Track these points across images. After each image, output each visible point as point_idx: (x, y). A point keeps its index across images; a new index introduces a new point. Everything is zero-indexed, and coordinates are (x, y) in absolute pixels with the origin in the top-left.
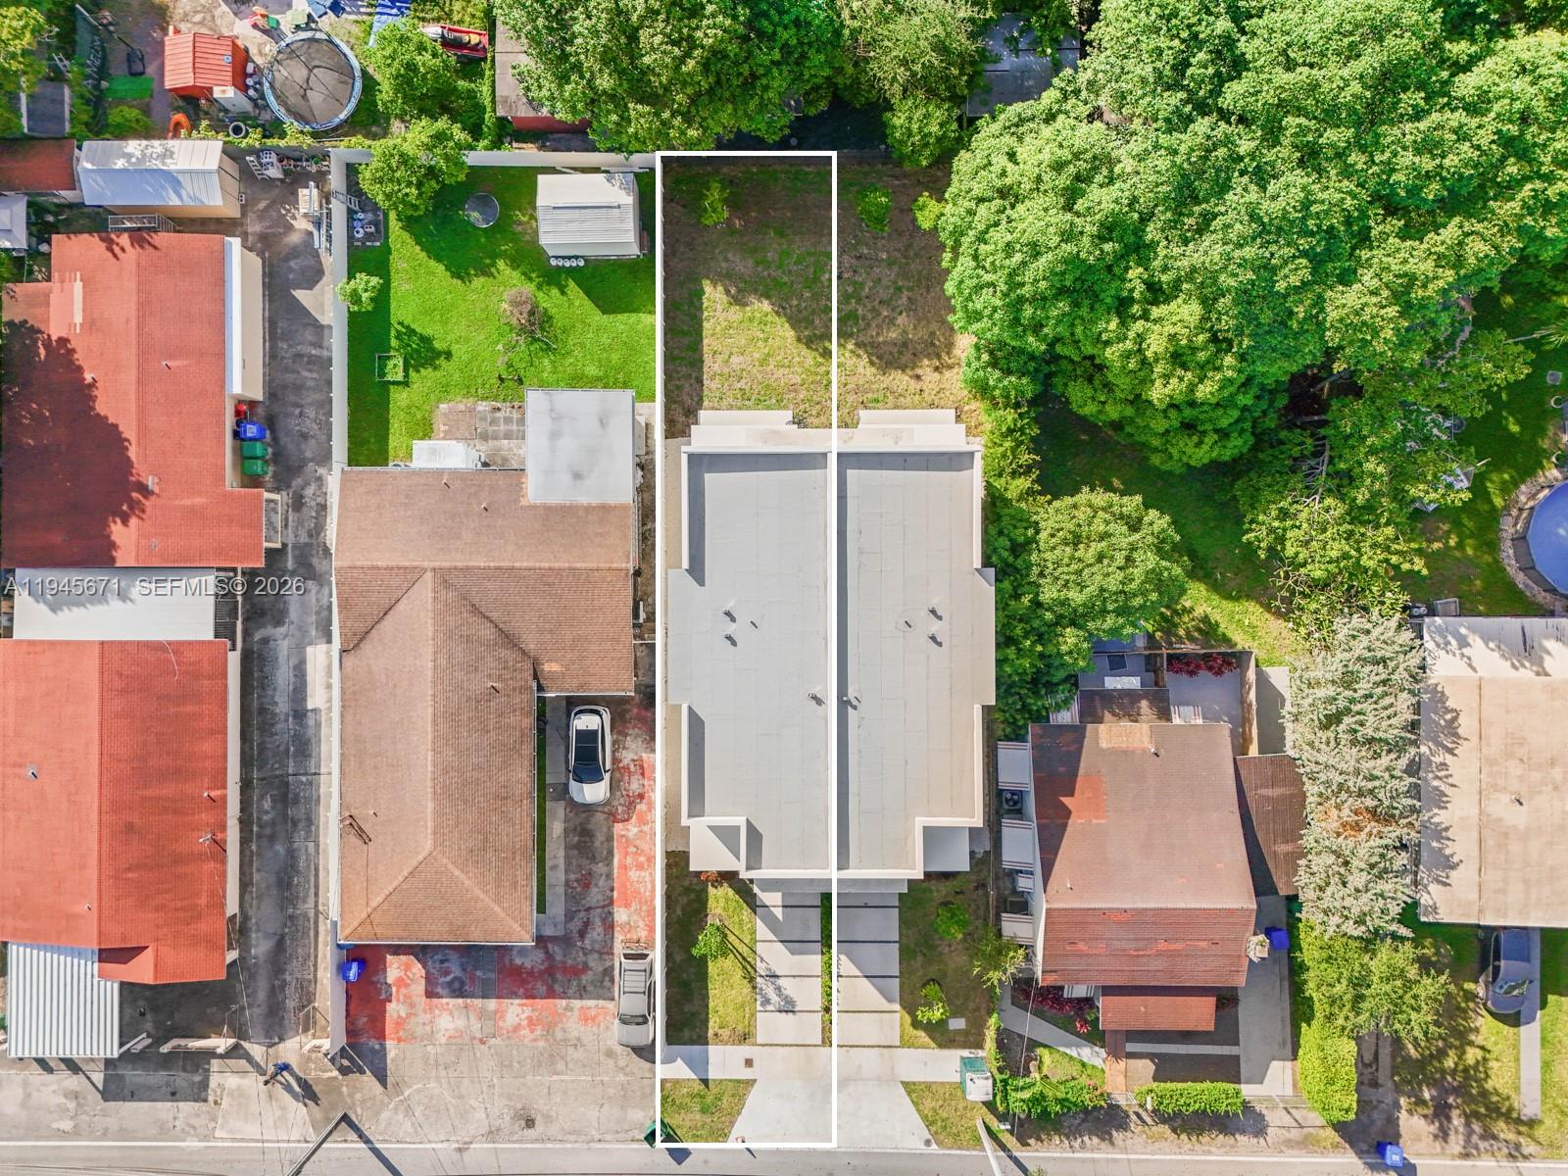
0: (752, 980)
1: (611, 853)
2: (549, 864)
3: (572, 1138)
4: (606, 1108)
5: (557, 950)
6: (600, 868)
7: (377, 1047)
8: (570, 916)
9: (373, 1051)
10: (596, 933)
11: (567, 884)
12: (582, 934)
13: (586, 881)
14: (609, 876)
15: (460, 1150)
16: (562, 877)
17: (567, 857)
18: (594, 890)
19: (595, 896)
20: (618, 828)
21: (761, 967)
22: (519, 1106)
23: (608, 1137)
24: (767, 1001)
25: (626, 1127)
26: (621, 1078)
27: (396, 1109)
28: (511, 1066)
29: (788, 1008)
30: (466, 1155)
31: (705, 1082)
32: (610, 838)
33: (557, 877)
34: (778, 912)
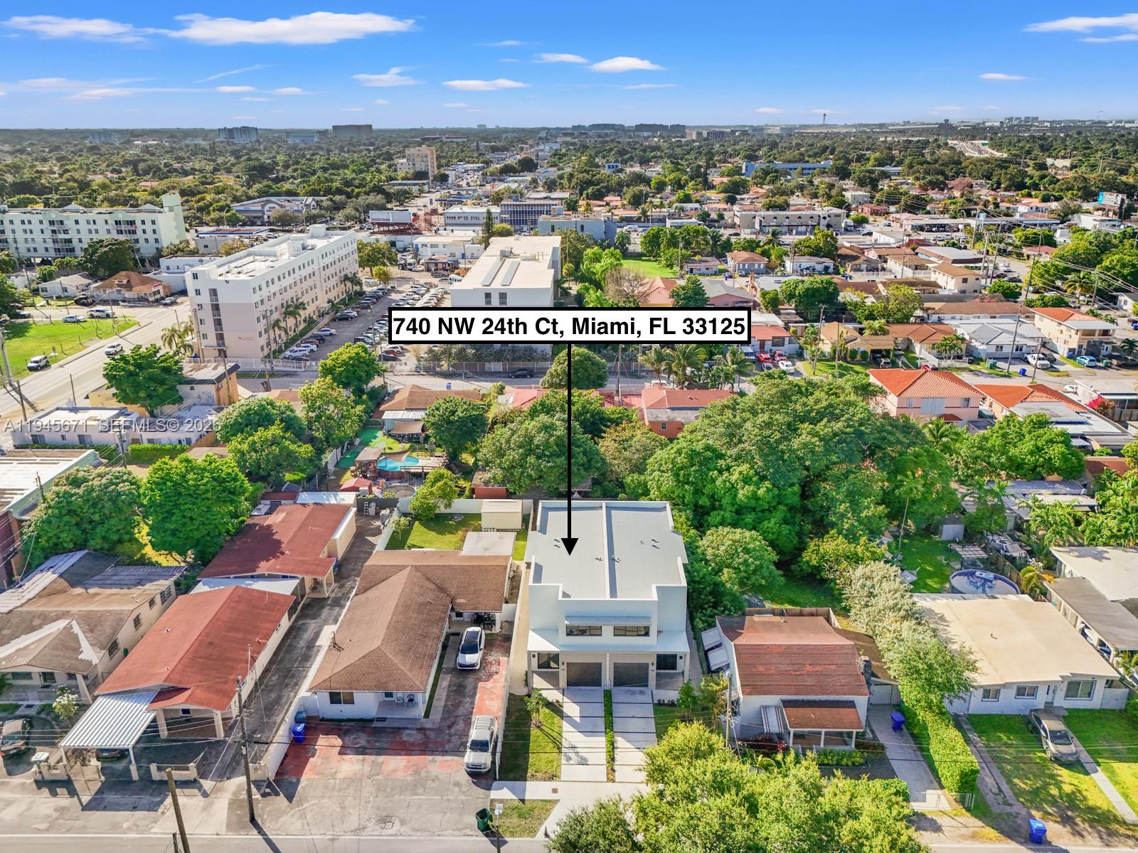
0: (559, 748)
1: (475, 694)
2: (436, 697)
3: (419, 834)
4: (448, 815)
5: (432, 735)
6: (468, 699)
7: (294, 781)
8: (443, 719)
9: (291, 783)
10: (460, 725)
11: (445, 706)
12: (450, 727)
13: (457, 706)
14: (472, 703)
15: (333, 840)
16: (443, 703)
17: (448, 696)
18: (461, 708)
19: (461, 711)
20: (480, 684)
21: (565, 744)
22: (384, 814)
23: (445, 833)
24: (569, 759)
25: (460, 826)
26: (462, 797)
27: (293, 815)
28: (385, 790)
29: (583, 762)
30: (336, 842)
31: (523, 801)
32: (475, 688)
33: (440, 703)
34: (578, 720)
